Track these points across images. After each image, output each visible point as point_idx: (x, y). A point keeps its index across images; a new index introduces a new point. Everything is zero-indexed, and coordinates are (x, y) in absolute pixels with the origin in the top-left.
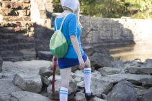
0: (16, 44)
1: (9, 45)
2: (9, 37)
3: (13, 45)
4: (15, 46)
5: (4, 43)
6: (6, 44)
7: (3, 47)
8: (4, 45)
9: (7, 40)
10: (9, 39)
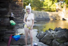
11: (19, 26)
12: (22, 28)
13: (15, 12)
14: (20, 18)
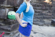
0: (42, 16)
2: (39, 12)
3: (40, 16)
4: (41, 17)
6: (37, 15)
8: (36, 16)
9: (38, 14)
10: (39, 13)
11: (44, 22)
12: (48, 26)
13: (41, 3)
14: (48, 11)
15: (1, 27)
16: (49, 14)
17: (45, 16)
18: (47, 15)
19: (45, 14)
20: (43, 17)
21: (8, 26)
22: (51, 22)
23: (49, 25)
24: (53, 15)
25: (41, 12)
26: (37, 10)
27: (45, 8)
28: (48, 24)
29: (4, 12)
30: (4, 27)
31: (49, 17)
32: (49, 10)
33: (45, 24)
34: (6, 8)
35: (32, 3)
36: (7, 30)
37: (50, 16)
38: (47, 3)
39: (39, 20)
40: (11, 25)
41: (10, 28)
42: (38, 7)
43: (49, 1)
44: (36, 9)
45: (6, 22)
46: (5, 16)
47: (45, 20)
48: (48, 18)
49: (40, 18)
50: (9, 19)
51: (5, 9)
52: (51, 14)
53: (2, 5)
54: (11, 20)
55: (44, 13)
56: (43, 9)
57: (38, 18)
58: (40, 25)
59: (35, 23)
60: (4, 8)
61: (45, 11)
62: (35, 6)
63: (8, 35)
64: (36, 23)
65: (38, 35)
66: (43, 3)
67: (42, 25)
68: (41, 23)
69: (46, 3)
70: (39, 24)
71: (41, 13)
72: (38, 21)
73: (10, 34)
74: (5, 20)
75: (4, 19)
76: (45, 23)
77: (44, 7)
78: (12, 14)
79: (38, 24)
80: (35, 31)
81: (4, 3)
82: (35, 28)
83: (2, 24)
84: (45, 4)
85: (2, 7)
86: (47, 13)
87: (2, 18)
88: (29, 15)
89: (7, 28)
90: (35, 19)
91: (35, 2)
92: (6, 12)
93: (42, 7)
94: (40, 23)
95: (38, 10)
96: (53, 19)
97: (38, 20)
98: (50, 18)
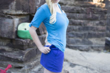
0: (87, 32)
1: (78, 33)
2: (80, 24)
3: (83, 33)
4: (85, 34)
5: (74, 30)
6: (76, 31)
7: (73, 34)
8: (74, 32)
9: (77, 27)
10: (80, 26)
15: (5, 54)
16: (100, 27)
17: (92, 32)
18: (97, 29)
19: (92, 28)
20: (89, 33)
21: (18, 52)
22: (104, 43)
23: (100, 49)
24: (108, 29)
25: (84, 23)
26: (76, 21)
27: (93, 16)
28: (99, 47)
29: (11, 24)
30: (10, 55)
31: (100, 34)
32: (101, 20)
33: (92, 48)
34: (15, 17)
35: (67, 6)
36: (17, 59)
37: (102, 31)
38: (97, 6)
39: (81, 40)
40: (24, 50)
41: (21, 57)
42: (78, 14)
43: (101, 2)
44: (74, 18)
45: (14, 44)
46: (12, 32)
47: (93, 40)
48: (98, 36)
49: (82, 35)
50: (21, 38)
51: (12, 18)
52: (104, 28)
53: (5, 11)
54: (24, 41)
55: (91, 25)
56: (88, 17)
57: (77, 36)
58: (83, 49)
59: (72, 45)
60: (9, 17)
61: (92, 22)
62: (72, 11)
63: (19, 70)
64: (75, 45)
65: (79, 69)
66: (88, 7)
67: (87, 50)
68: (85, 46)
69: (94, 6)
70: (81, 48)
71: (84, 25)
72: (78, 41)
73: (23, 68)
74: (12, 40)
75: (11, 38)
76: (93, 45)
77: (89, 13)
78: (25, 29)
79: (79, 47)
80: (72, 62)
81: (10, 6)
82: (73, 56)
83: (7, 48)
84: (93, 8)
85: (6, 14)
86: (95, 26)
87: (5, 36)
88: (54, 30)
89: (16, 56)
90: (73, 39)
91: (71, 5)
92: (13, 24)
93: (86, 13)
94: (83, 46)
95: (79, 21)
96: (108, 38)
97: (79, 39)
98: (103, 35)
